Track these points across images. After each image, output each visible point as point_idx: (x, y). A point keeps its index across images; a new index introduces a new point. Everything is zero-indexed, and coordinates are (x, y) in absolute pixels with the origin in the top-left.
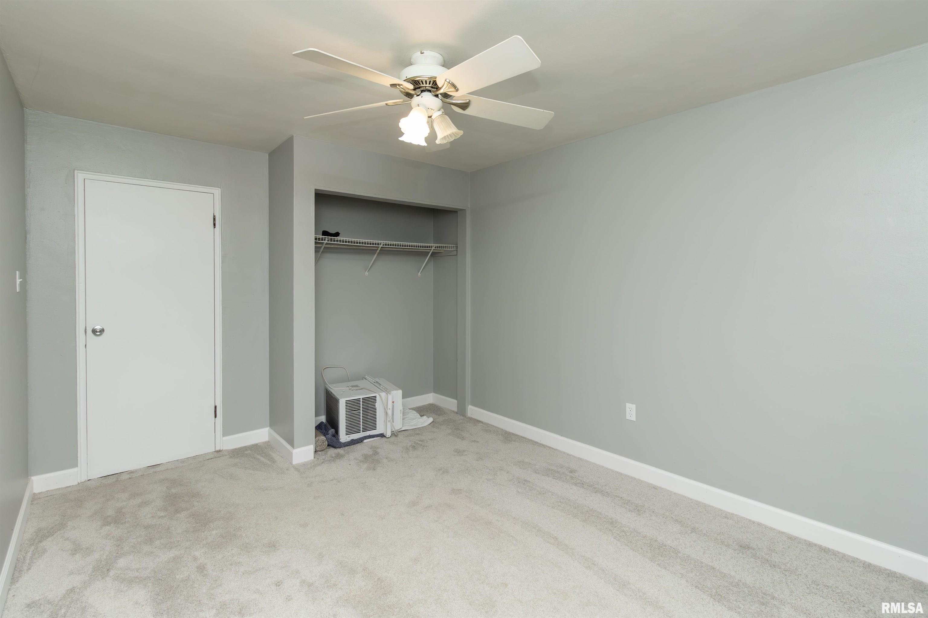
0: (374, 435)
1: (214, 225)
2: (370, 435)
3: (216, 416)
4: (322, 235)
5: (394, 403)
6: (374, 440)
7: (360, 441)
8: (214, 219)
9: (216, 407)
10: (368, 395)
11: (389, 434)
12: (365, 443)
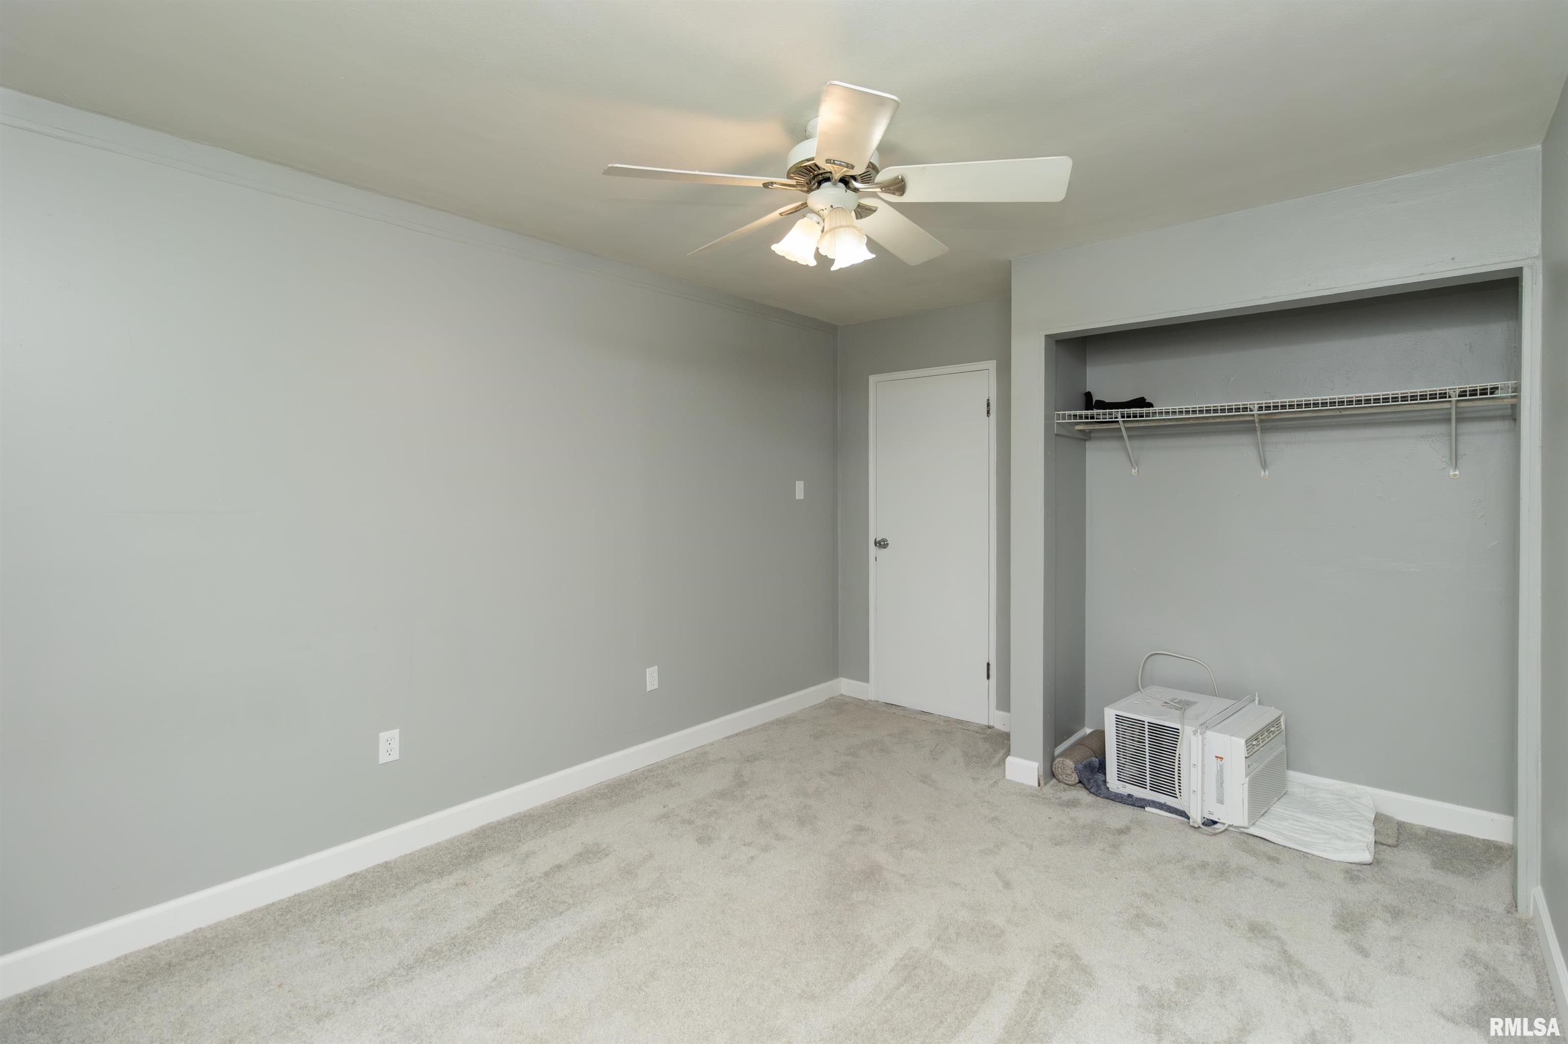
0: (1173, 808)
1: (988, 412)
2: (1167, 804)
3: (988, 677)
4: (1087, 409)
5: (1223, 761)
6: (1172, 818)
7: (1141, 804)
8: (988, 405)
9: (988, 665)
10: (1128, 714)
11: (1196, 817)
12: (1146, 811)
